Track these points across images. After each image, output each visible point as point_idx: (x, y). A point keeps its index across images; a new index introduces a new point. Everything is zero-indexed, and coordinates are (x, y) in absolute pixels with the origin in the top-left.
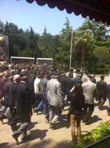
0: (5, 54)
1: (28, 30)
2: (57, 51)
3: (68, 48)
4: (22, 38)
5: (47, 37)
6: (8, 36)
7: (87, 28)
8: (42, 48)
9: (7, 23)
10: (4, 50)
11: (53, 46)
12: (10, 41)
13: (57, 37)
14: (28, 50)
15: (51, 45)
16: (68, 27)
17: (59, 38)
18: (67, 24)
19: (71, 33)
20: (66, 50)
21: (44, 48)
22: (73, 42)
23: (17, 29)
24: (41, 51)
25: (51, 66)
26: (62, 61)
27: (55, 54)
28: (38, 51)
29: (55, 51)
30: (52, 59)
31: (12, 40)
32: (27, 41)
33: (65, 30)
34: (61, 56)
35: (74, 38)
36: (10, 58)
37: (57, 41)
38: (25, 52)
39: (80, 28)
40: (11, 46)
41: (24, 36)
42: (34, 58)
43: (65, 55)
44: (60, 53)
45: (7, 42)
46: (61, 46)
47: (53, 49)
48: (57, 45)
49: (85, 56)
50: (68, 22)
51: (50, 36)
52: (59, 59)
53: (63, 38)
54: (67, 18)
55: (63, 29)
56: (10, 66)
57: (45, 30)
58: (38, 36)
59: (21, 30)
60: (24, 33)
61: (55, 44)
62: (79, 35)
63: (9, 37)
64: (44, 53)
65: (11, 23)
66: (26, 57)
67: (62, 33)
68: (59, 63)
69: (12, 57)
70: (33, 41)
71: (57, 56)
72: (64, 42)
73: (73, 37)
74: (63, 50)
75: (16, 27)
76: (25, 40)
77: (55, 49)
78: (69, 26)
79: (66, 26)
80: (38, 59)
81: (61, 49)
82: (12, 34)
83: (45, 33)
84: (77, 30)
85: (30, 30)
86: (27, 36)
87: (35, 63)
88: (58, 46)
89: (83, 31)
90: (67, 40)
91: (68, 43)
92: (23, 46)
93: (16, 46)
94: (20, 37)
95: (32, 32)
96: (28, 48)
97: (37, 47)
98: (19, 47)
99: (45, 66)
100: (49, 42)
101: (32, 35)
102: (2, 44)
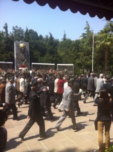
0: (26, 60)
1: (47, 36)
2: (78, 57)
3: (89, 53)
4: (42, 44)
5: (67, 43)
6: (28, 43)
7: (109, 31)
8: (61, 54)
9: (27, 30)
10: (25, 56)
11: (74, 51)
12: (30, 47)
13: (78, 42)
14: (48, 56)
15: (71, 50)
16: (88, 31)
17: (79, 43)
18: (88, 28)
19: (92, 37)
20: (87, 55)
21: (64, 53)
22: (95, 46)
23: (37, 35)
24: (61, 57)
25: (71, 72)
26: (83, 67)
27: (75, 59)
28: (58, 57)
29: (75, 57)
30: (72, 65)
31: (33, 47)
32: (47, 47)
33: (85, 34)
34: (82, 61)
36: (31, 64)
37: (78, 46)
38: (45, 58)
39: (102, 31)
40: (31, 53)
41: (44, 43)
42: (54, 64)
43: (86, 60)
44: (81, 58)
45: (28, 48)
46: (81, 51)
47: (73, 55)
48: (77, 50)
49: (109, 60)
50: (89, 26)
51: (70, 42)
52: (80, 65)
53: (83, 42)
54: (87, 22)
56: (31, 72)
57: (65, 35)
58: (57, 42)
59: (41, 36)
60: (44, 40)
62: (101, 39)
63: (30, 44)
64: (64, 59)
65: (31, 30)
66: (46, 63)
67: (82, 38)
68: (80, 68)
69: (33, 63)
71: (77, 62)
72: (84, 47)
73: (95, 41)
74: (84, 55)
75: (36, 33)
76: (44, 46)
77: (76, 54)
78: (90, 30)
79: (86, 30)
80: (58, 64)
81: (81, 54)
82: (31, 41)
83: (64, 39)
84: (99, 33)
85: (49, 36)
86: (47, 43)
88: (79, 52)
89: (105, 34)
90: (88, 44)
91: (89, 48)
92: (43, 52)
93: (36, 53)
94: (40, 44)
95: (52, 38)
96: (48, 55)
97: (57, 52)
98: (40, 53)
99: (66, 72)
100: (69, 47)
101: (52, 41)
102: (23, 50)
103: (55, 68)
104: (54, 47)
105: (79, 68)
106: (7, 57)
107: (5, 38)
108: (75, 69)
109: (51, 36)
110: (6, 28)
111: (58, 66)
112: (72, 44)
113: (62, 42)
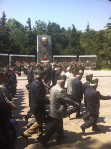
0: (48, 53)
1: (69, 28)
2: (102, 48)
4: (65, 37)
5: (90, 34)
6: (50, 36)
8: (84, 45)
9: (50, 23)
10: (47, 49)
11: (97, 42)
12: (52, 40)
13: (102, 32)
14: (70, 48)
15: (94, 41)
17: (104, 33)
23: (59, 28)
24: (83, 48)
25: (94, 63)
27: (99, 50)
28: (80, 48)
29: (99, 47)
30: (95, 56)
31: (55, 40)
32: (69, 39)
33: (110, 24)
34: (106, 52)
36: (52, 57)
37: (102, 37)
38: (67, 50)
40: (53, 46)
41: (66, 35)
42: (76, 56)
43: (110, 51)
44: (105, 49)
45: (50, 42)
46: (105, 42)
47: (96, 46)
48: (101, 41)
51: (93, 32)
52: (103, 56)
53: (108, 33)
55: (108, 24)
56: (53, 64)
57: (88, 26)
58: (80, 33)
59: (63, 28)
60: (66, 32)
61: (99, 40)
63: (52, 37)
64: (86, 50)
65: (53, 23)
67: (106, 28)
69: (54, 56)
70: (75, 38)
71: (101, 53)
74: (109, 46)
75: (58, 26)
76: (67, 38)
77: (100, 45)
80: (80, 56)
81: (105, 44)
82: (54, 34)
83: (88, 30)
85: (72, 28)
86: (69, 35)
87: (77, 61)
88: (103, 42)
92: (65, 45)
93: (58, 45)
94: (62, 36)
95: (74, 29)
96: (71, 46)
97: (79, 44)
98: (61, 45)
99: (88, 64)
100: (92, 38)
101: (74, 33)
102: (45, 44)
103: (77, 59)
105: (102, 60)
106: (30, 51)
107: (28, 32)
108: (97, 60)
109: (74, 27)
110: (29, 22)
111: (80, 57)
112: (95, 35)
113: (85, 33)
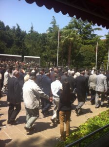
1: (14, 27)
2: (44, 50)
3: (55, 47)
4: (9, 35)
5: (34, 35)
7: (73, 27)
8: (29, 46)
11: (41, 44)
13: (44, 35)
14: (15, 48)
15: (38, 43)
16: (54, 26)
17: (46, 36)
18: (54, 23)
19: (57, 32)
20: (53, 49)
21: (31, 46)
22: (60, 41)
23: (4, 25)
24: (28, 49)
25: (38, 64)
26: (49, 60)
27: (42, 52)
28: (26, 48)
29: (42, 50)
30: (39, 57)
32: (13, 38)
33: (52, 29)
34: (48, 55)
35: (61, 37)
37: (44, 39)
38: (12, 49)
39: (67, 27)
41: (11, 34)
42: (21, 56)
43: (52, 53)
44: (47, 51)
46: (48, 45)
47: (40, 48)
48: (44, 44)
50: (55, 21)
51: (37, 34)
52: (46, 58)
53: (50, 36)
54: (53, 17)
55: (50, 28)
57: (32, 28)
58: (24, 34)
59: (8, 27)
60: (11, 31)
62: (66, 34)
64: (31, 51)
67: (48, 32)
70: (19, 39)
71: (44, 54)
72: (50, 40)
73: (60, 35)
74: (51, 49)
76: (11, 37)
77: (43, 48)
78: (56, 24)
79: (53, 25)
80: (25, 56)
81: (47, 47)
83: (32, 31)
84: (64, 28)
85: (17, 27)
86: (14, 34)
87: (22, 61)
89: (69, 30)
90: (54, 38)
91: (55, 42)
92: (10, 43)
93: (2, 43)
94: (6, 34)
95: (19, 29)
96: (15, 46)
97: (24, 45)
98: (6, 44)
99: (33, 64)
100: (36, 40)
101: (19, 32)
103: (22, 59)
104: (21, 39)
105: (45, 61)
108: (41, 62)
109: (18, 27)
111: (25, 58)
112: (39, 37)
113: (29, 34)
